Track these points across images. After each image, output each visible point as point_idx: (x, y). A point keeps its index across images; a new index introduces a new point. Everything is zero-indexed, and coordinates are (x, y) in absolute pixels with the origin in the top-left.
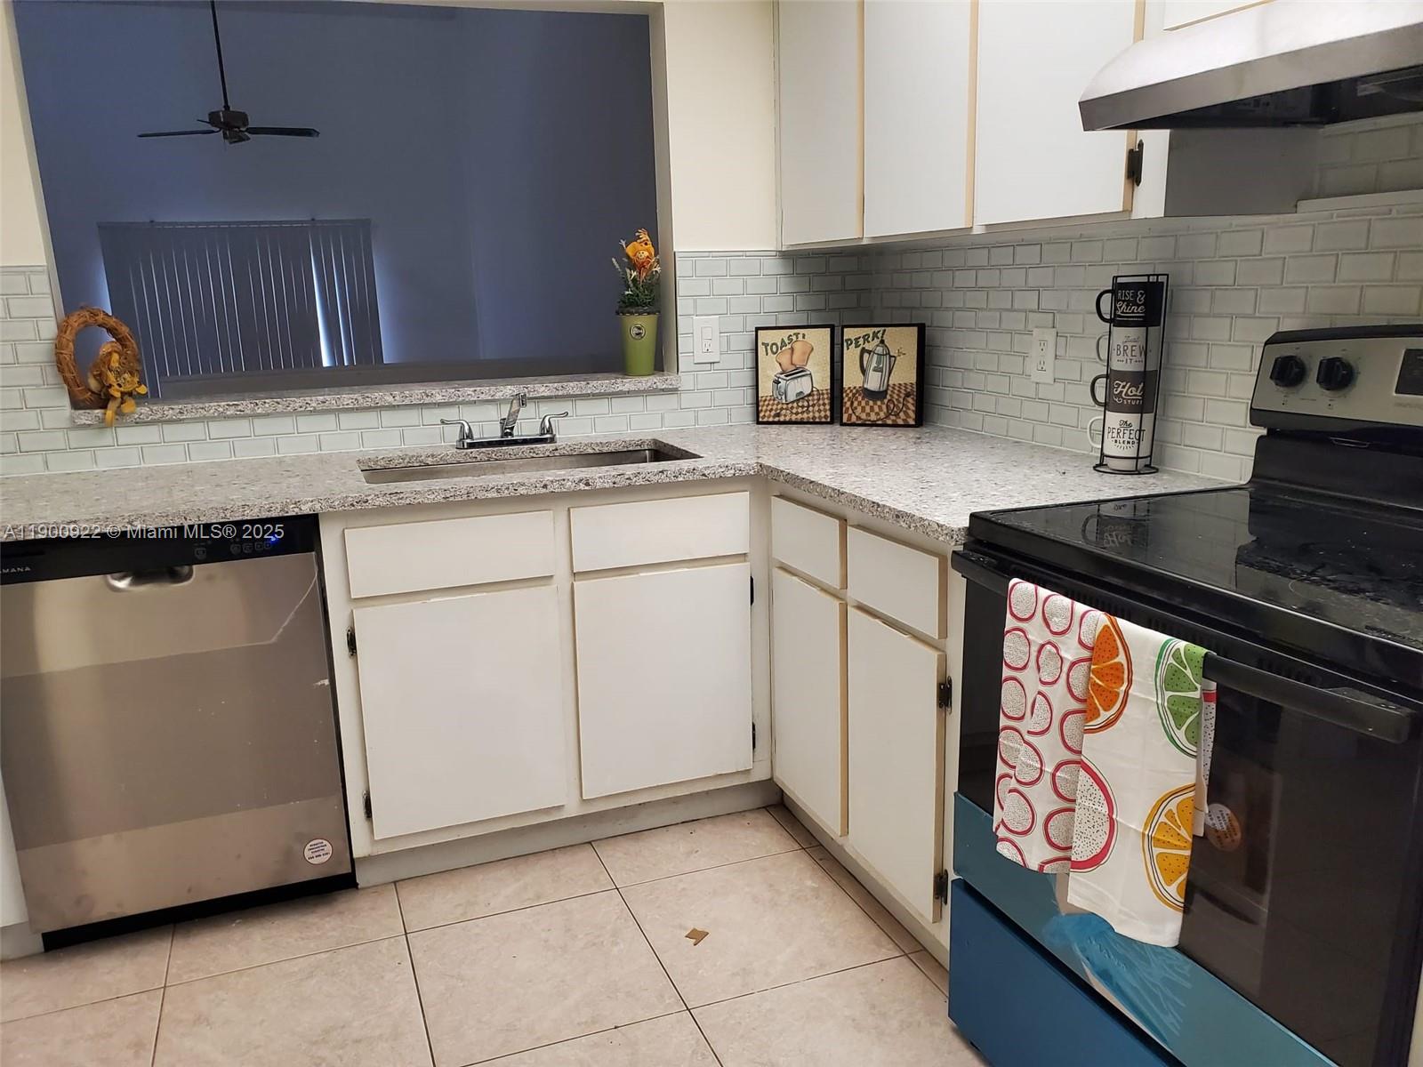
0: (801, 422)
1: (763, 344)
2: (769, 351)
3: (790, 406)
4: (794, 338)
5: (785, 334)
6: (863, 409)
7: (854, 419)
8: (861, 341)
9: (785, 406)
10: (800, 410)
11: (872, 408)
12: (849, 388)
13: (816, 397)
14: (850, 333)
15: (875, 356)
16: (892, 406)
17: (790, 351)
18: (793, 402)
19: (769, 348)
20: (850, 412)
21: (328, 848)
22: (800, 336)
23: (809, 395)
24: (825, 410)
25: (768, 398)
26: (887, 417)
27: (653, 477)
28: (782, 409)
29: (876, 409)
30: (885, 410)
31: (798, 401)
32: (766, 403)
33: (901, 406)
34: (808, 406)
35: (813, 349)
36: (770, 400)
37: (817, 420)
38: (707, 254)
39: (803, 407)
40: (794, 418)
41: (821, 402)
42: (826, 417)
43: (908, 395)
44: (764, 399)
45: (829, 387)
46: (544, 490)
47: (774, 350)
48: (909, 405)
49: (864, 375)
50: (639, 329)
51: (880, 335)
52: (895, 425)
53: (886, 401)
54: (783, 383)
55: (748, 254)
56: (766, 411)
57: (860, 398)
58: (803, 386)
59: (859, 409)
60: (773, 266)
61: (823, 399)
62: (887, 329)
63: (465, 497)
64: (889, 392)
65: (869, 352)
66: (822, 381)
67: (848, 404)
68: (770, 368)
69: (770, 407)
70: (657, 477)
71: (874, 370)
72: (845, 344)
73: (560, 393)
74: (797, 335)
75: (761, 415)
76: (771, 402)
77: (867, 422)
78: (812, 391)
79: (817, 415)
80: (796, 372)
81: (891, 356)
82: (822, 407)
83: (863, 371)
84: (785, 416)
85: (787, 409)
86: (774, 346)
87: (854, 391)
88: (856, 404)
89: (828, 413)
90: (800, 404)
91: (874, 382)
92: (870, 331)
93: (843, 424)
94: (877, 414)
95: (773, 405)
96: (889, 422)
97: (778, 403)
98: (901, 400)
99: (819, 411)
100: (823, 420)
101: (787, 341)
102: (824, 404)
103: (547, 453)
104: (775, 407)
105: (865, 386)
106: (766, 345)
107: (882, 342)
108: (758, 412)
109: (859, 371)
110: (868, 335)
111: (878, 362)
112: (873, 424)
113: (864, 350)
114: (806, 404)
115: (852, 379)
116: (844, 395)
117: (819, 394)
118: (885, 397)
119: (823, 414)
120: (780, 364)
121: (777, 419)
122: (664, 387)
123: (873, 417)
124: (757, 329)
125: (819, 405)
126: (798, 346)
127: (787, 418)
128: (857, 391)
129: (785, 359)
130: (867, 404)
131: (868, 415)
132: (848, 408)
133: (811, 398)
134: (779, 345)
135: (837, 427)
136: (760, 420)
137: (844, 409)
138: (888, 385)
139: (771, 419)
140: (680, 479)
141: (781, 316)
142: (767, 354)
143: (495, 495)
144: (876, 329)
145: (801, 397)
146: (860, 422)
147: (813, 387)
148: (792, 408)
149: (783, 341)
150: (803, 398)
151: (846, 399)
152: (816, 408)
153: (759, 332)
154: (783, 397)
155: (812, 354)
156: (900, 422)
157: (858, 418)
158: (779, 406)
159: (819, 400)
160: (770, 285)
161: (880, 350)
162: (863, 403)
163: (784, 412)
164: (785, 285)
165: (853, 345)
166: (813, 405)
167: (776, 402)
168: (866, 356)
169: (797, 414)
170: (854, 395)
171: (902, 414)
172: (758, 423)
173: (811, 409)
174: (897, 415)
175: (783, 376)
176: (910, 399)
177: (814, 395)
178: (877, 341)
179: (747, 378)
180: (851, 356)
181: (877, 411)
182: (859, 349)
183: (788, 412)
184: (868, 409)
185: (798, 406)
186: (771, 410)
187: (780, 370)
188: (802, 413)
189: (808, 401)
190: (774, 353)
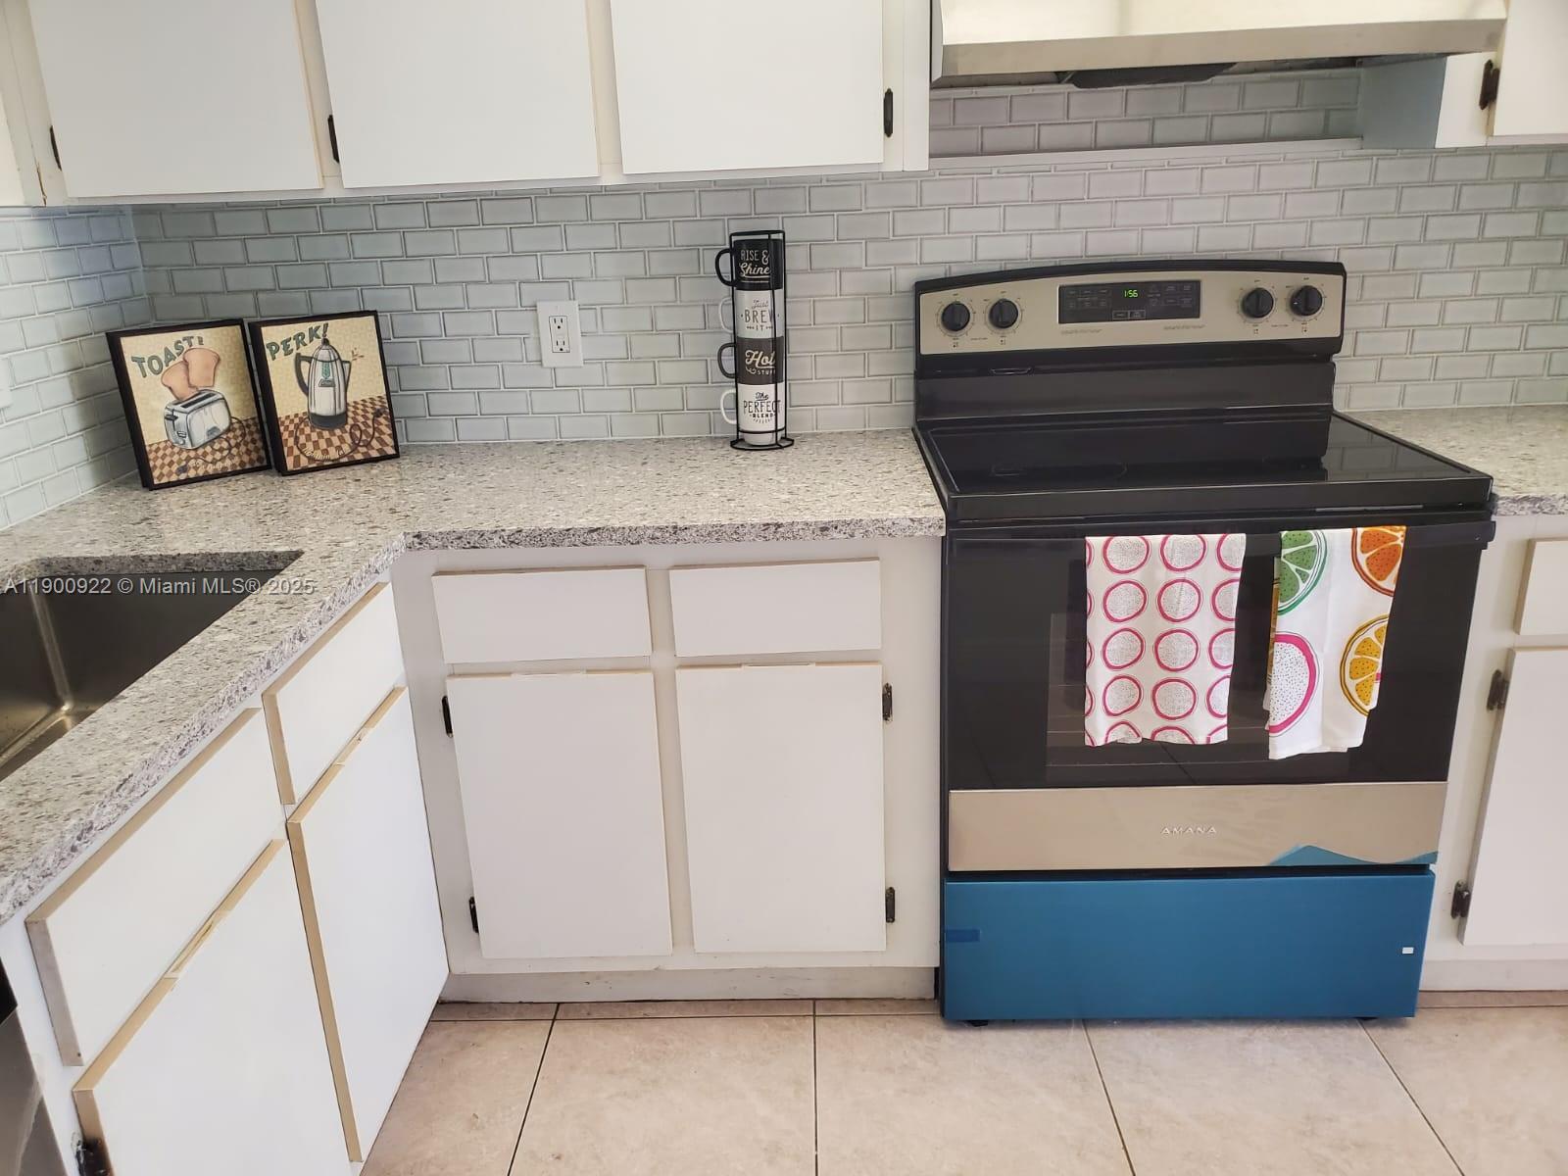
0: (224, 475)
1: (134, 359)
2: (147, 370)
3: (200, 451)
4: (185, 345)
5: (168, 340)
6: (316, 445)
7: (304, 462)
8: (293, 344)
9: (192, 454)
10: (218, 455)
11: (329, 442)
12: (288, 417)
13: (238, 432)
14: (271, 334)
15: (319, 364)
16: (358, 433)
17: (182, 367)
18: (204, 445)
19: (145, 365)
20: (296, 452)
22: (195, 342)
23: (228, 430)
24: (257, 450)
25: (162, 446)
26: (354, 449)
28: (188, 459)
29: (336, 441)
30: (349, 441)
31: (211, 442)
32: (160, 453)
33: (371, 431)
34: (230, 448)
35: (219, 360)
36: (165, 448)
37: (248, 467)
39: (221, 450)
40: (211, 469)
41: (248, 439)
42: (259, 459)
43: (378, 414)
44: (154, 448)
45: (255, 415)
47: (156, 366)
48: (383, 428)
49: (307, 395)
51: (320, 332)
52: (369, 460)
53: (348, 427)
54: (181, 418)
56: (162, 466)
57: (307, 430)
58: (216, 417)
59: (310, 446)
61: (251, 434)
62: (329, 322)
64: (350, 414)
65: (309, 359)
66: (243, 405)
67: (291, 442)
68: (155, 397)
69: (167, 460)
71: (322, 386)
72: (267, 351)
74: (188, 339)
75: (155, 472)
76: (168, 451)
77: (326, 463)
78: (231, 424)
79: (245, 459)
80: (199, 399)
81: (342, 362)
82: (251, 447)
83: (305, 388)
84: (196, 468)
85: (196, 458)
86: (154, 361)
87: (297, 421)
88: (302, 439)
89: (262, 453)
90: (217, 446)
91: (324, 403)
92: (304, 328)
93: (287, 473)
94: (339, 448)
95: (172, 454)
96: (359, 457)
97: (181, 451)
98: (370, 423)
99: (248, 453)
100: (258, 465)
101: (174, 351)
102: (254, 442)
104: (176, 458)
105: (313, 411)
106: (139, 361)
107: (326, 342)
108: (149, 469)
109: (299, 389)
110: (302, 335)
111: (326, 373)
112: (337, 465)
113: (299, 359)
114: (225, 445)
115: (288, 402)
116: (282, 428)
117: (242, 427)
118: (347, 423)
119: (254, 456)
120: (170, 388)
121: (183, 476)
123: (333, 454)
125: (246, 444)
126: (194, 358)
127: (201, 472)
128: (302, 420)
129: (177, 380)
130: (320, 436)
131: (325, 452)
132: (292, 447)
133: (231, 435)
134: (163, 358)
135: (279, 476)
136: (156, 481)
137: (286, 449)
138: (347, 404)
139: (174, 478)
142: (145, 376)
144: (314, 325)
145: (215, 436)
146: (314, 465)
147: (231, 417)
148: (205, 454)
149: (167, 350)
150: (218, 437)
151: (285, 435)
152: (242, 449)
153: (124, 340)
154: (187, 439)
155: (220, 368)
156: (374, 454)
157: (311, 459)
158: (184, 455)
159: (243, 435)
161: (324, 354)
162: (314, 436)
163: (192, 463)
165: (281, 351)
166: (238, 445)
167: (176, 450)
168: (305, 365)
169: (214, 462)
170: (297, 427)
171: (374, 443)
172: (153, 485)
173: (234, 451)
174: (368, 445)
175: (179, 407)
176: (381, 420)
177: (234, 430)
178: (318, 342)
180: (280, 370)
181: (337, 445)
182: (292, 357)
183: (200, 461)
184: (323, 444)
185: (214, 451)
186: (171, 464)
187: (173, 399)
188: (223, 459)
189: (228, 440)
190: (157, 373)
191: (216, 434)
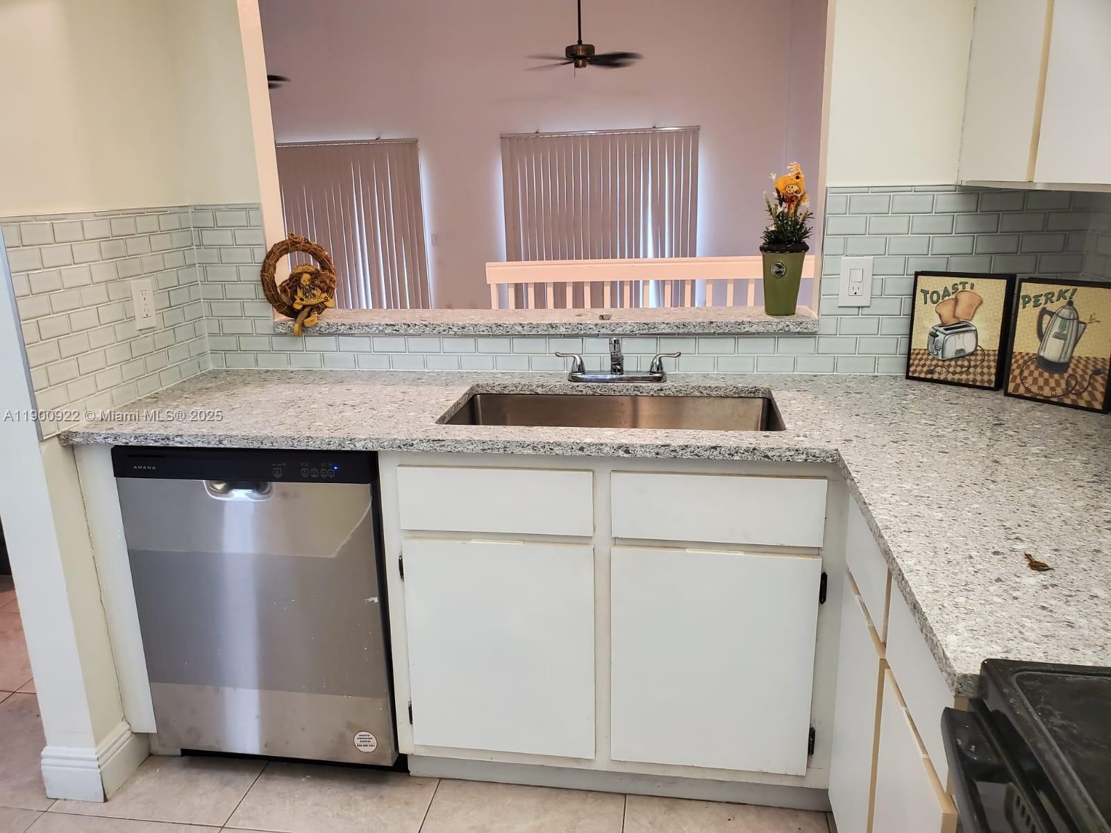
0: (958, 384)
1: (922, 291)
2: (929, 299)
3: (947, 363)
4: (960, 287)
5: (949, 282)
6: (1035, 381)
7: (1022, 390)
8: (1043, 300)
9: (940, 363)
10: (958, 369)
11: (1047, 381)
12: (1020, 353)
13: (979, 358)
14: (1028, 289)
15: (1059, 320)
16: (1073, 382)
17: (953, 302)
18: (951, 360)
19: (928, 296)
20: (1018, 381)
21: (374, 741)
22: (968, 287)
23: (972, 354)
24: (989, 374)
25: (922, 352)
26: (1066, 394)
27: (703, 453)
28: (936, 366)
29: (1052, 383)
30: (1064, 386)
31: (956, 359)
32: (919, 357)
33: (1085, 384)
34: (969, 367)
35: (982, 302)
36: (923, 354)
37: (978, 384)
38: (866, 190)
39: (962, 366)
40: (950, 377)
41: (985, 364)
42: (990, 381)
43: (1097, 372)
44: (916, 352)
45: (997, 348)
46: (580, 453)
47: (935, 298)
48: (1098, 385)
49: (1041, 341)
50: (780, 267)
51: (1068, 295)
52: (1076, 407)
53: (1066, 375)
54: (941, 337)
55: (917, 189)
56: (918, 366)
57: (1032, 367)
58: (966, 342)
59: (1030, 380)
60: (948, 202)
61: (989, 361)
62: (1079, 288)
63: (502, 451)
64: (1072, 366)
65: (1052, 314)
66: (989, 338)
67: (1017, 372)
68: (928, 318)
69: (922, 362)
70: (708, 453)
71: (1056, 337)
72: (1021, 301)
73: (681, 331)
74: (964, 284)
75: (912, 369)
76: (925, 357)
77: (1038, 397)
78: (976, 350)
79: (979, 378)
80: (959, 327)
81: (1079, 322)
82: (985, 370)
83: (1041, 335)
84: (940, 374)
85: (942, 367)
86: (935, 295)
87: (1026, 358)
88: (1026, 373)
89: (993, 378)
90: (960, 363)
91: (1053, 351)
92: (1056, 288)
93: (1007, 394)
94: (1053, 389)
95: (927, 360)
96: (1068, 401)
97: (933, 359)
98: (1087, 377)
99: (982, 374)
100: (986, 385)
101: (951, 290)
102: (989, 367)
103: (652, 393)
104: (928, 363)
105: (1042, 354)
106: (925, 292)
107: (1070, 303)
108: (908, 366)
109: (1036, 335)
110: (1052, 294)
111: (1063, 328)
112: (1047, 401)
113: (1044, 311)
114: (966, 363)
115: (1024, 342)
116: (1013, 360)
117: (984, 355)
118: (1066, 372)
119: (986, 378)
120: (940, 316)
121: (929, 376)
122: (797, 330)
123: (1047, 392)
124: (917, 274)
125: (983, 367)
126: (964, 298)
127: (942, 377)
128: (1030, 359)
129: (947, 311)
130: (1041, 375)
131: (1041, 388)
132: (1016, 377)
133: (973, 358)
134: (941, 293)
135: (1000, 395)
136: (910, 374)
137: (1011, 377)
138: (1071, 357)
139: (923, 375)
140: (736, 458)
141: (953, 260)
142: (926, 303)
143: (531, 452)
144: (1065, 287)
145: (961, 355)
146: (1029, 395)
147: (977, 345)
148: (949, 366)
149: (946, 290)
150: (963, 357)
151: (1014, 366)
152: (979, 370)
153: (920, 278)
154: (940, 352)
155: (981, 308)
156: (1082, 403)
157: (1028, 390)
158: (934, 362)
159: (983, 361)
160: (945, 223)
161: (1066, 313)
162: (1036, 374)
163: (938, 369)
164: (962, 223)
165: (1032, 303)
166: (975, 367)
167: (930, 357)
168: (1047, 318)
169: (954, 373)
170: (1025, 362)
171: (1085, 395)
172: (908, 377)
173: (972, 370)
174: (1079, 394)
175: (941, 329)
176: (1099, 378)
177: (977, 355)
178: (1063, 302)
179: (901, 325)
180: (1026, 318)
181: (1052, 386)
182: (1038, 309)
183: (944, 370)
184: (1041, 382)
185: (957, 365)
186: (924, 365)
187: (939, 322)
188: (961, 373)
189: (969, 361)
190: (934, 302)
191: (962, 354)
